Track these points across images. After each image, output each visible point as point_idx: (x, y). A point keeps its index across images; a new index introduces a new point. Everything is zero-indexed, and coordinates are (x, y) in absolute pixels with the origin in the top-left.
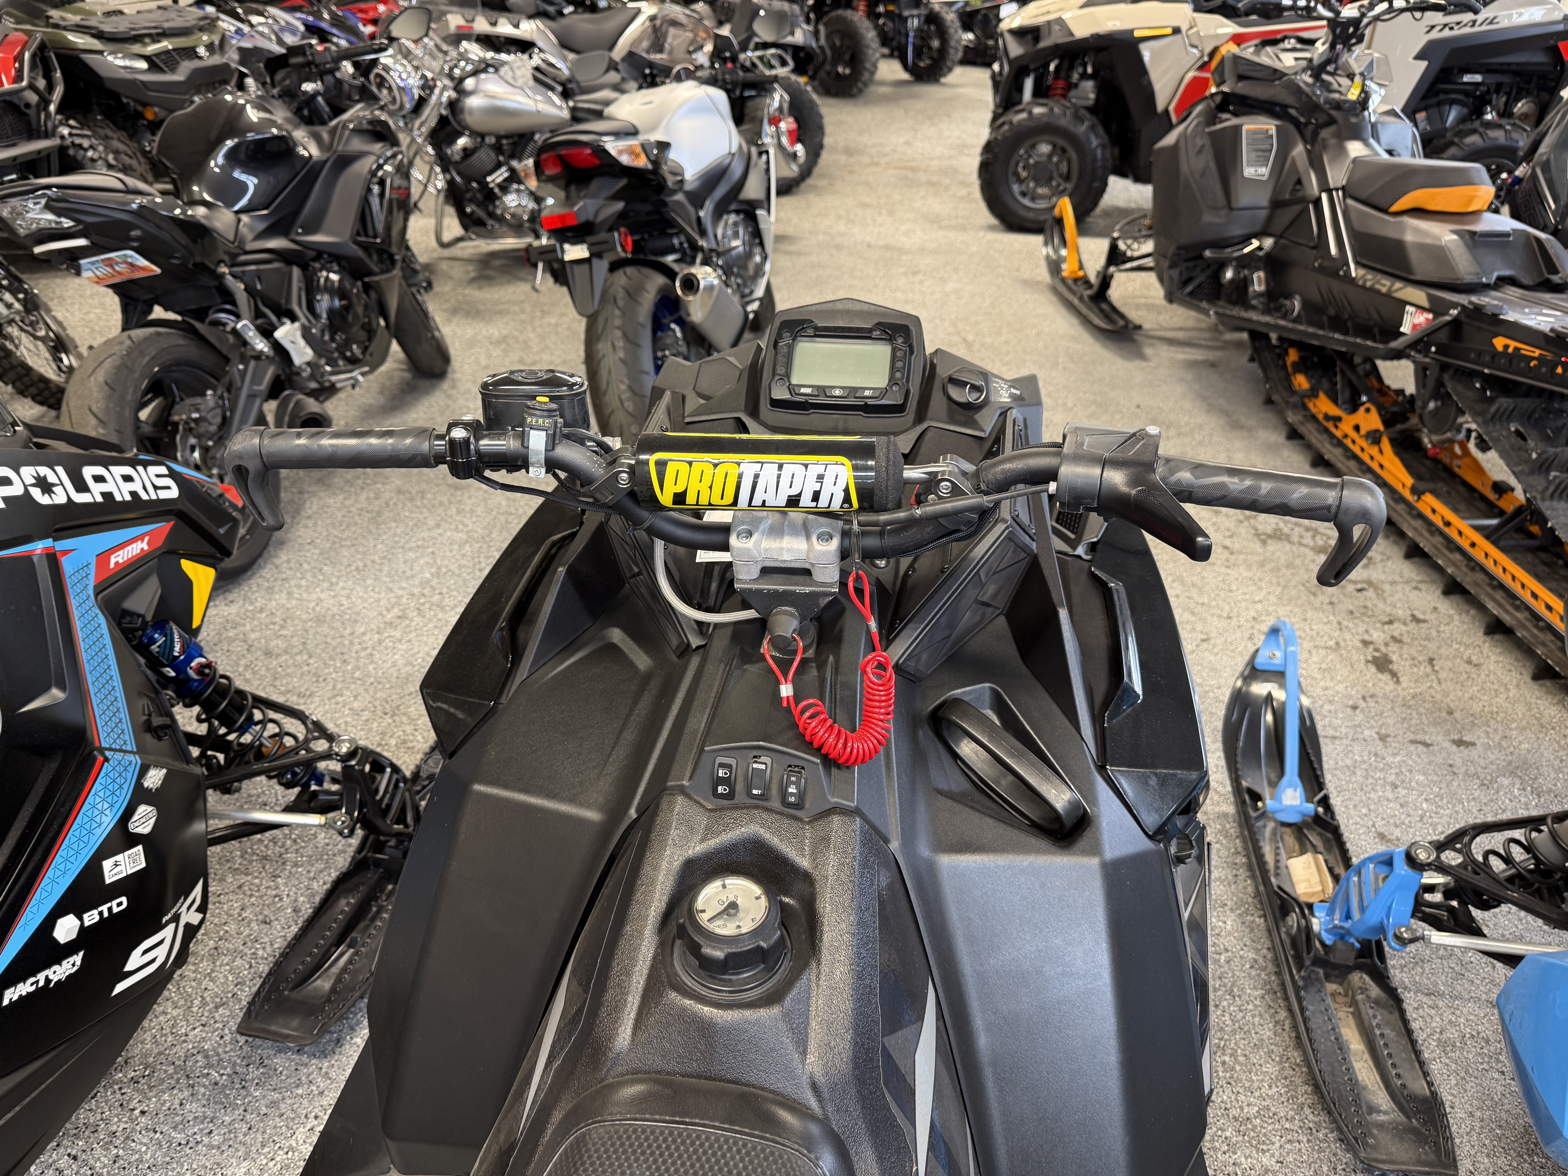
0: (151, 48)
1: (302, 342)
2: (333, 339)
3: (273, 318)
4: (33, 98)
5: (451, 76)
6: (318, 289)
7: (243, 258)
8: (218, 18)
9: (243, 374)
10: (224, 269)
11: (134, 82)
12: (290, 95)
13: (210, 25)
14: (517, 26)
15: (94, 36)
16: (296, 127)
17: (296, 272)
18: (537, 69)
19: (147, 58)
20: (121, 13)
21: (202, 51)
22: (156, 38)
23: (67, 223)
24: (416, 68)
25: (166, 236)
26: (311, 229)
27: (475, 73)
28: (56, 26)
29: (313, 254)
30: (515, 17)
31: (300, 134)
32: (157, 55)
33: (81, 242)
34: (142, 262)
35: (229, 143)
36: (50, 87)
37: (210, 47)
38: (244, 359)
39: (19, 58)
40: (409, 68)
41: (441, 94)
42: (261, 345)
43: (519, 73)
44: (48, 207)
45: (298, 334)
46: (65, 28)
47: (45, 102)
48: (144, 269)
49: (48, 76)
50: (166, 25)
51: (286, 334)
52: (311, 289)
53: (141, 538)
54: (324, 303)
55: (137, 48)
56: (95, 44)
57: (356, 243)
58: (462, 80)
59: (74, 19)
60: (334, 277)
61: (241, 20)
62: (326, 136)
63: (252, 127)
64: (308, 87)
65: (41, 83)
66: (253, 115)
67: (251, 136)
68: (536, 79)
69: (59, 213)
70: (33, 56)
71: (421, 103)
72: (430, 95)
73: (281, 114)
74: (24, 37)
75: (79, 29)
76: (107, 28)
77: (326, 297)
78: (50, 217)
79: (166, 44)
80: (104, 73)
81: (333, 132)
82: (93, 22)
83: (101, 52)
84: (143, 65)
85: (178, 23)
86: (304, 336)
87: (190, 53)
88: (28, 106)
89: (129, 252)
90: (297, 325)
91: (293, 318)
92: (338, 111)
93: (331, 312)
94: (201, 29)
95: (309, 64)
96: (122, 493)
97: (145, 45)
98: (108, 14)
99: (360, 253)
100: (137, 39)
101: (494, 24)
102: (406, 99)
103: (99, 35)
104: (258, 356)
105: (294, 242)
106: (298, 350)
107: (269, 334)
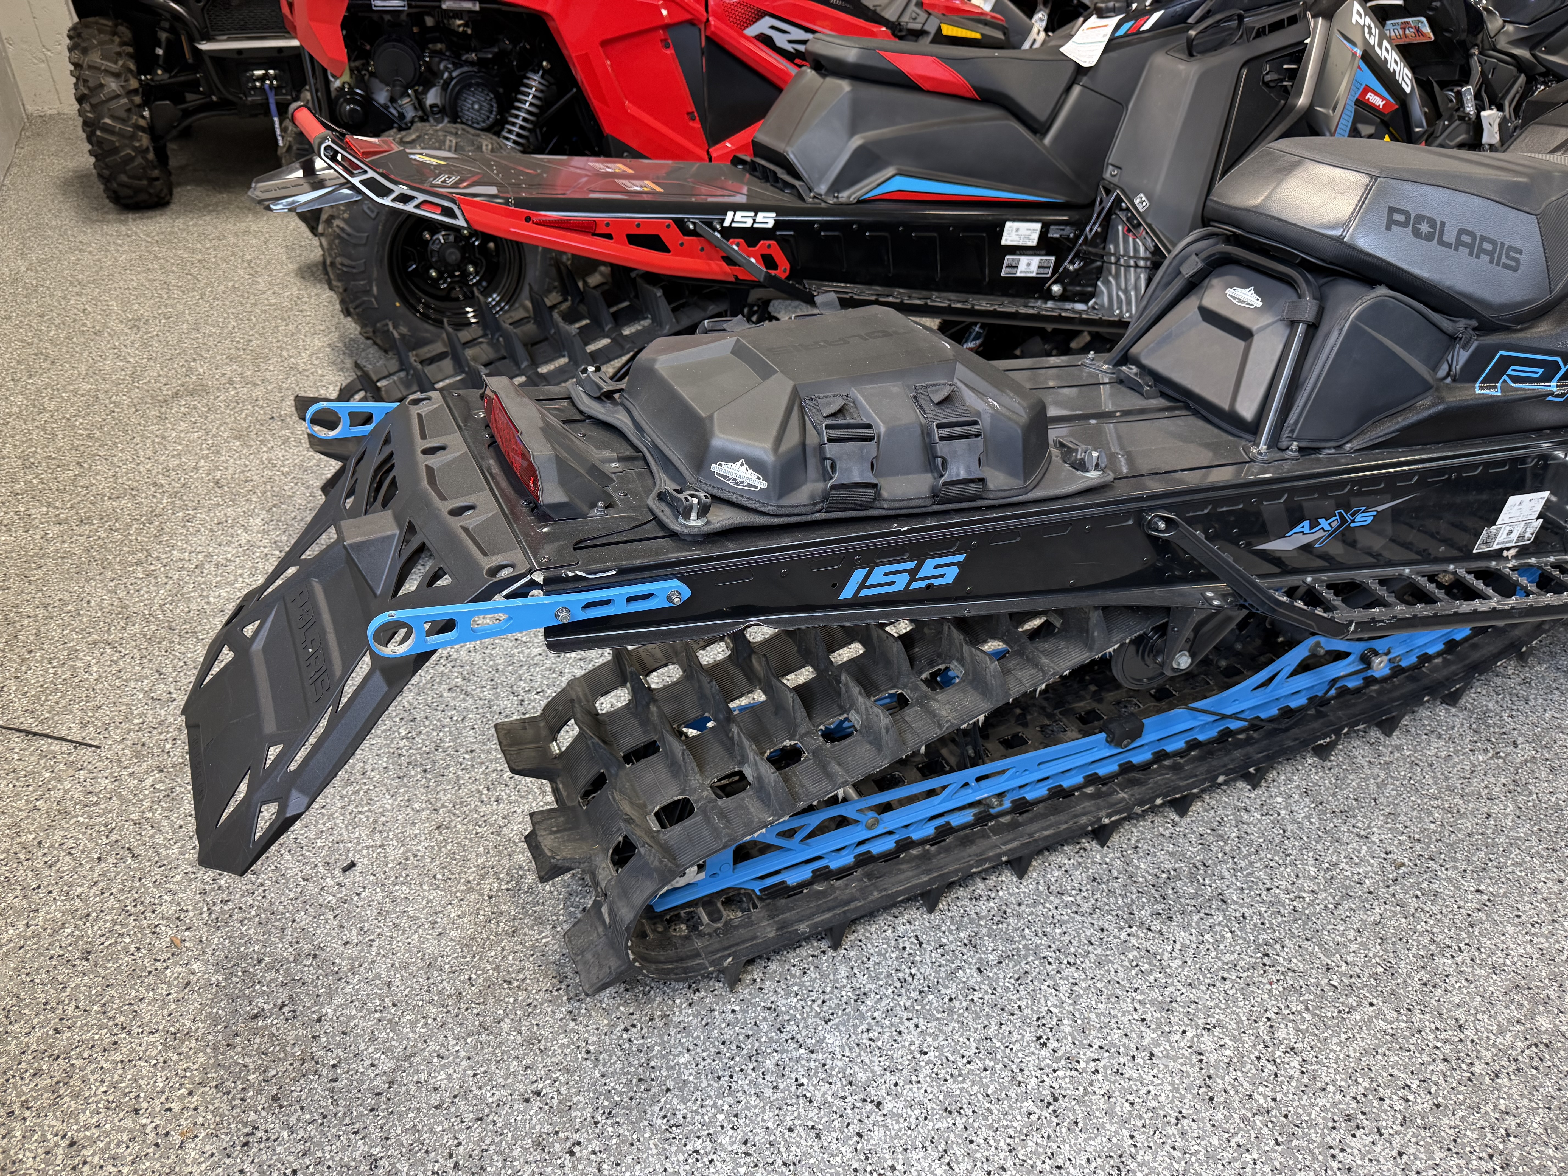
1: (1496, 128)
3: (1487, 104)
7: (1491, 52)
9: (1446, 128)
10: (1475, 51)
17: (1522, 78)
26: (1553, 50)
29: (1544, 70)
33: (1399, 2)
34: (1426, 29)
38: (1451, 120)
42: (1470, 108)
45: (1498, 120)
48: (1423, 34)
51: (1489, 116)
52: (1526, 95)
53: (1383, 98)
86: (1500, 125)
89: (1423, 19)
90: (1500, 114)
91: (1500, 108)
96: (1392, 66)
104: (1464, 118)
105: (1534, 55)
106: (1490, 132)
107: (1480, 108)
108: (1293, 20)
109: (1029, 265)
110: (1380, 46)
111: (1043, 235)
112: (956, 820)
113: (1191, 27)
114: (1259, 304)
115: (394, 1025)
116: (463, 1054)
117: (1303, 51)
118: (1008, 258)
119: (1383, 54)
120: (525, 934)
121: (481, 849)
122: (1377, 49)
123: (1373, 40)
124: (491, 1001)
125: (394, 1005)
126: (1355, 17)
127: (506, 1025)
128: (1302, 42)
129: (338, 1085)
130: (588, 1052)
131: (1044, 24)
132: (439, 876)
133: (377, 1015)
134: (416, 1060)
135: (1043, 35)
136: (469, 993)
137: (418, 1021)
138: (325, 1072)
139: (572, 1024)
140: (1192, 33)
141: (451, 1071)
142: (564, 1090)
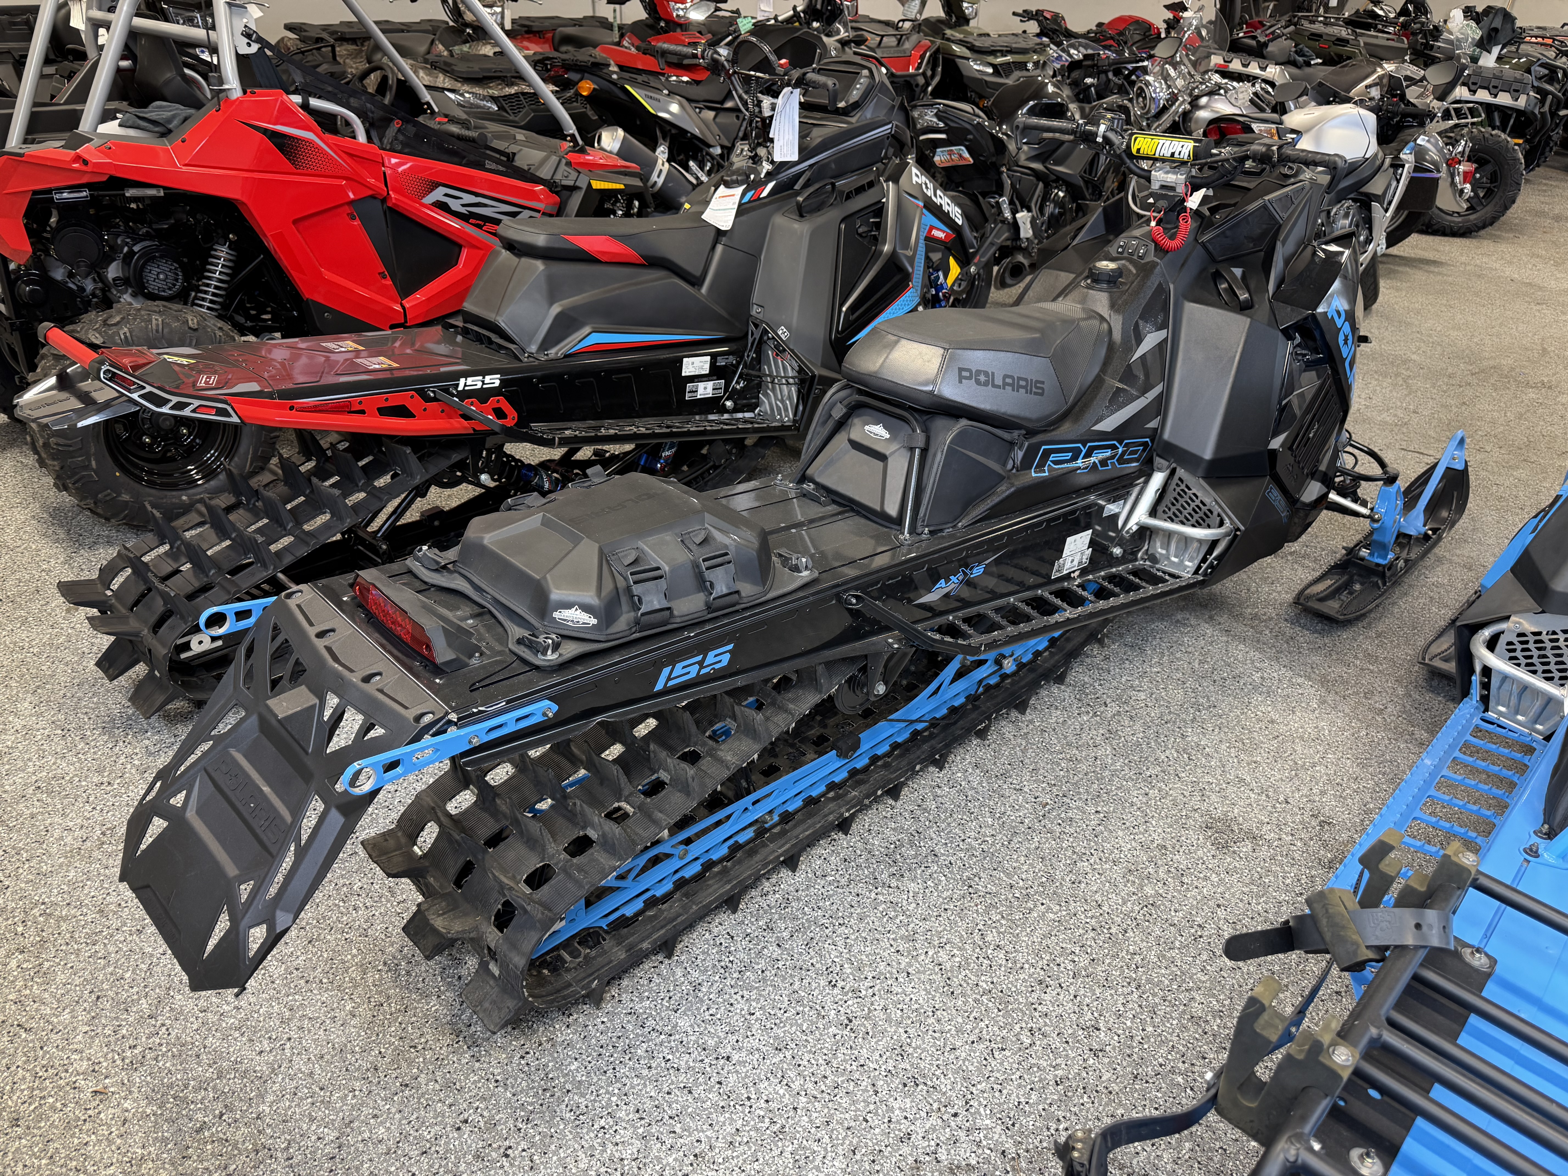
0: (1000, 60)
1: (1029, 226)
2: (1046, 231)
3: (1019, 208)
4: (921, 81)
5: (1190, 95)
6: (1049, 200)
7: (1015, 168)
8: (1048, 46)
9: (992, 230)
10: (1004, 169)
11: (981, 80)
12: (1075, 84)
13: (1041, 49)
14: (1263, 69)
15: (968, 48)
16: (1072, 102)
17: (1041, 185)
18: (1256, 94)
19: (994, 66)
20: (988, 35)
21: (1030, 66)
22: (1004, 53)
23: (941, 125)
24: (1169, 87)
25: (983, 142)
26: (1058, 163)
27: (1211, 93)
28: (948, 40)
29: (1053, 177)
30: (1264, 62)
31: (1073, 106)
32: (1001, 65)
33: (943, 136)
34: (966, 155)
35: (1031, 103)
36: (933, 76)
37: (1036, 64)
38: (995, 222)
39: (922, 57)
40: (1164, 86)
41: (1180, 106)
42: (1008, 214)
43: (1241, 96)
44: (936, 115)
45: (1029, 220)
46: (953, 42)
47: (928, 84)
48: (965, 159)
49: (934, 70)
50: (1014, 46)
51: (1022, 217)
52: (1045, 198)
53: (944, 232)
54: (1050, 208)
55: (991, 59)
56: (967, 53)
57: (1082, 177)
58: (1198, 97)
59: (959, 36)
60: (1061, 194)
61: (1063, 50)
62: (1087, 110)
63: (1048, 96)
64: (1089, 81)
65: (929, 73)
66: (1050, 89)
67: (1045, 101)
68: (1252, 101)
69: (940, 119)
70: (931, 56)
71: (1164, 109)
72: (1171, 106)
73: (1066, 92)
74: (929, 44)
75: (961, 43)
76: (977, 44)
77: (1052, 206)
78: (935, 120)
79: (1009, 58)
80: (965, 73)
81: (1092, 109)
82: (970, 39)
83: (968, 59)
84: (990, 70)
85: (1022, 45)
86: (1031, 222)
87: (1022, 66)
88: (917, 85)
89: (962, 148)
90: (1030, 214)
91: (1029, 210)
92: (1100, 97)
93: (1052, 215)
94: (1035, 51)
95: (1092, 66)
96: (946, 208)
97: (996, 57)
98: (980, 35)
99: (1082, 184)
100: (993, 53)
101: (1245, 66)
102: (1153, 106)
103: (972, 48)
104: (1004, 221)
105: (1046, 167)
106: (1025, 229)
107: (1014, 212)
108: (871, 185)
109: (705, 388)
110: (935, 195)
111: (713, 365)
112: (742, 838)
113: (798, 193)
114: (888, 436)
115: (327, 1104)
116: (393, 1110)
117: (882, 207)
118: (689, 386)
119: (938, 201)
120: (416, 1008)
121: (354, 951)
122: (934, 198)
123: (930, 193)
124: (404, 1065)
125: (321, 1089)
126: (915, 179)
127: (422, 1079)
128: (880, 201)
129: (295, 1161)
130: (497, 1081)
131: (666, 155)
132: (325, 980)
133: (309, 1100)
134: (356, 1124)
135: (667, 165)
136: (382, 1064)
137: (346, 1096)
138: (279, 1155)
139: (477, 1065)
140: (800, 199)
141: (388, 1125)
142: (485, 1114)
